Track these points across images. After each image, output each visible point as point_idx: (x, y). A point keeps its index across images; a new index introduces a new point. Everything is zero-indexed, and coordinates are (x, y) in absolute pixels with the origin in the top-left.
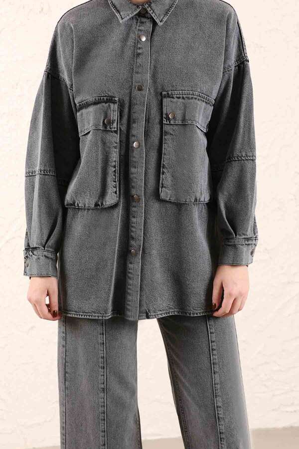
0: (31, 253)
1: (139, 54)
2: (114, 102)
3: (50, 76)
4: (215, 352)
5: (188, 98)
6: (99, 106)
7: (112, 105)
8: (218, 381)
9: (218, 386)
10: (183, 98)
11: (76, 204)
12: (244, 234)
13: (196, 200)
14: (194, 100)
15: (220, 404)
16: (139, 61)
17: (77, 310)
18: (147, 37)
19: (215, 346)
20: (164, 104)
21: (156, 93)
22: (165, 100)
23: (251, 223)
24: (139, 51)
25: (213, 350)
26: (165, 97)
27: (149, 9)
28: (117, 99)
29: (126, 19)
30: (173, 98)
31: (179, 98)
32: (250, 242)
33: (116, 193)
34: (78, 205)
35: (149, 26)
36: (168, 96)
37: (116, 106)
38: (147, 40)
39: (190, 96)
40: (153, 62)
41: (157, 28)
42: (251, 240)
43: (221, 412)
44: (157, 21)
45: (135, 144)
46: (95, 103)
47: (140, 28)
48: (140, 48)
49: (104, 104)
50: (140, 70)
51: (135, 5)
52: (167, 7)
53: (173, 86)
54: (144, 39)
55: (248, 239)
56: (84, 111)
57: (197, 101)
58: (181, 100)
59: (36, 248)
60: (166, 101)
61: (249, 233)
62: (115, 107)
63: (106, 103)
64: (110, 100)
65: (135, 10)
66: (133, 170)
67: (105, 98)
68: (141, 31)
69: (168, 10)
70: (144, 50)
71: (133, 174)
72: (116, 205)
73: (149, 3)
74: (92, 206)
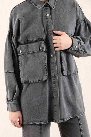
2: (43, 40)
3: (10, 33)
7: (42, 42)
11: (29, 82)
16: (48, 23)
17: (33, 122)
18: (49, 14)
19: (83, 129)
24: (48, 20)
25: (82, 131)
27: (49, 3)
29: (41, 8)
33: (47, 75)
34: (30, 82)
35: (49, 10)
38: (49, 15)
40: (53, 23)
41: (52, 10)
44: (52, 7)
45: (52, 56)
46: (36, 42)
47: (46, 11)
48: (48, 19)
49: (39, 42)
51: (43, 2)
52: (54, 2)
54: (48, 15)
62: (43, 42)
63: (40, 41)
65: (43, 4)
66: (52, 66)
67: (39, 39)
68: (47, 12)
69: (55, 3)
70: (49, 19)
71: (52, 67)
72: (46, 80)
73: (48, 1)
74: (37, 81)
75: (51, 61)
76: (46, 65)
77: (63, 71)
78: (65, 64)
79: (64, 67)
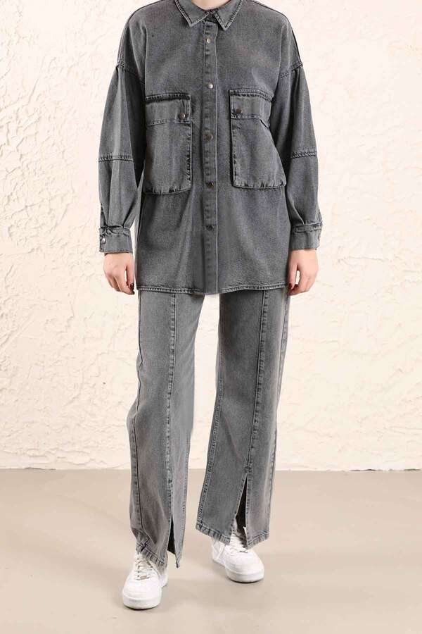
0: (109, 231)
1: (207, 56)
2: (188, 98)
4: (266, 315)
5: (253, 96)
6: (172, 102)
7: (185, 102)
8: (264, 338)
9: (264, 343)
10: (248, 96)
12: (312, 222)
13: (262, 185)
14: (257, 97)
15: (263, 359)
16: (208, 62)
18: (213, 40)
19: (267, 309)
20: (232, 101)
21: (224, 92)
22: (232, 97)
23: (317, 212)
24: (208, 53)
26: (231, 95)
27: (216, 15)
28: (190, 96)
29: (195, 23)
30: (239, 95)
31: (244, 95)
32: (317, 228)
33: (189, 179)
35: (215, 29)
36: (235, 94)
37: (189, 102)
38: (212, 43)
39: (255, 94)
40: (219, 63)
41: (222, 32)
42: (318, 226)
43: (263, 365)
44: (223, 26)
46: (170, 99)
47: (208, 31)
48: (207, 50)
49: (177, 100)
50: (209, 70)
51: (203, 10)
53: (239, 85)
54: (209, 41)
55: (315, 226)
56: (155, 104)
57: (259, 99)
58: (246, 98)
59: (115, 227)
60: (233, 99)
61: (316, 221)
63: (180, 99)
64: (184, 96)
65: (203, 15)
66: (207, 159)
67: (179, 95)
68: (208, 34)
69: (232, 16)
70: (211, 51)
71: (207, 163)
72: (189, 191)
73: (216, 10)
74: (167, 191)
75: (206, 150)
76: (188, 156)
77: (234, 177)
78: (243, 161)
79: (238, 167)
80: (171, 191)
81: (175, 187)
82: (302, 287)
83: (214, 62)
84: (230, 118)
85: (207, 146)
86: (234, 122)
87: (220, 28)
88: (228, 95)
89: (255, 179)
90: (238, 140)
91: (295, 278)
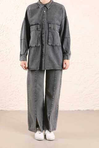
0: (21, 56)
13: (56, 45)
21: (47, 23)
29: (41, 7)
36: (50, 24)
42: (70, 54)
48: (44, 13)
50: (44, 18)
51: (43, 4)
53: (51, 21)
56: (32, 26)
57: (56, 25)
58: (53, 24)
64: (38, 24)
65: (43, 6)
68: (44, 10)
72: (40, 46)
73: (46, 4)
74: (35, 46)
76: (39, 38)
78: (51, 39)
79: (50, 41)
80: (36, 46)
81: (37, 45)
82: (66, 68)
83: (45, 16)
84: (48, 29)
85: (43, 36)
86: (49, 30)
87: (47, 8)
88: (48, 24)
89: (54, 43)
90: (50, 34)
91: (64, 66)
